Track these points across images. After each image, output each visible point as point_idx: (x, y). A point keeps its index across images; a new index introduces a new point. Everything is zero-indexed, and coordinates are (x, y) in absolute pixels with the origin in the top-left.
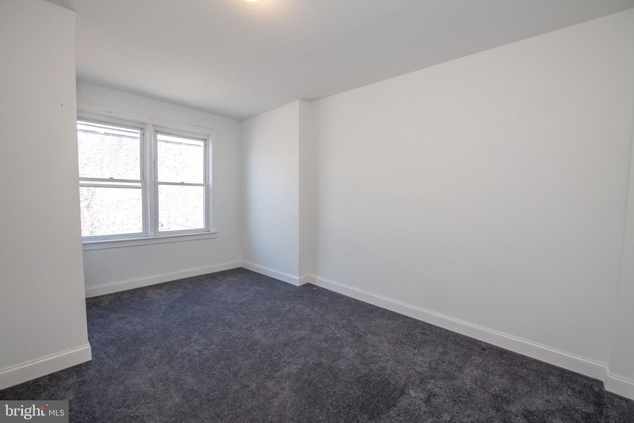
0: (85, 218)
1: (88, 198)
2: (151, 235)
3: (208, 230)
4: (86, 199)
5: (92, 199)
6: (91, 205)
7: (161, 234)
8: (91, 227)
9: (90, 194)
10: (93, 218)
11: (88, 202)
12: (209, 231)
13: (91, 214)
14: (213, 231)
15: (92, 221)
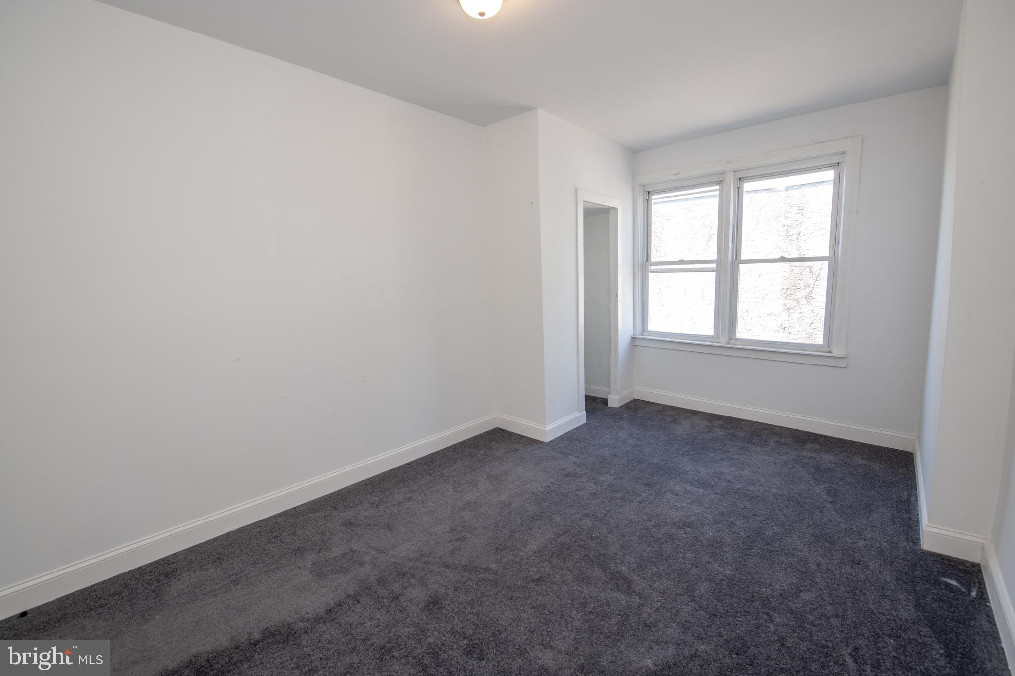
0: (802, 313)
1: (810, 284)
2: (723, 341)
3: (828, 349)
4: (807, 285)
5: (815, 286)
6: (813, 295)
7: (739, 343)
8: (810, 328)
9: (813, 279)
10: (813, 315)
11: (809, 290)
12: (830, 352)
13: (811, 308)
14: (836, 352)
15: (812, 319)
